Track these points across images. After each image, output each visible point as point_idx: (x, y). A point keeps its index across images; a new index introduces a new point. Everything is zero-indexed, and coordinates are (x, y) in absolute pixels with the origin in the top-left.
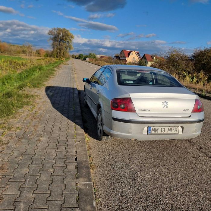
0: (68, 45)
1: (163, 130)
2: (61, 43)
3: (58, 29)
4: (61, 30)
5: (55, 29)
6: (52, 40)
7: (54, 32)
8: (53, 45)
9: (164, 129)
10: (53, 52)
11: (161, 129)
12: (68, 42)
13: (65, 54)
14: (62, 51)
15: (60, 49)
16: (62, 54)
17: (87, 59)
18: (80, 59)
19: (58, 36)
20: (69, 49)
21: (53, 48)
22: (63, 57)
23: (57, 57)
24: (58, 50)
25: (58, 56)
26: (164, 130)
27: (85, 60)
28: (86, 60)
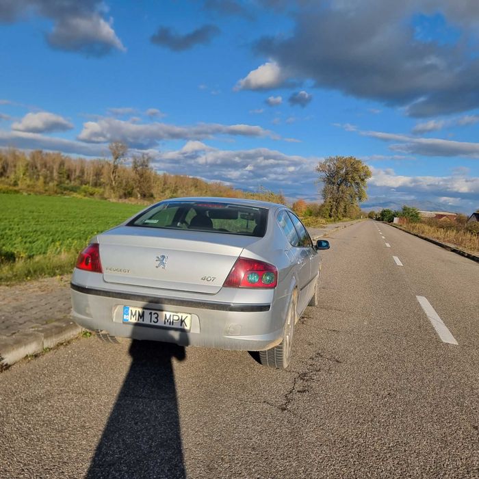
0: (357, 190)
1: (154, 316)
2: (343, 187)
3: (337, 160)
4: (344, 162)
5: (331, 160)
6: (324, 181)
7: (329, 166)
8: (325, 191)
9: (156, 315)
10: (323, 206)
11: (151, 313)
12: (357, 183)
13: (348, 210)
14: (342, 204)
15: (338, 201)
16: (341, 210)
17: (396, 220)
18: (382, 220)
19: (337, 172)
20: (357, 199)
21: (325, 197)
22: (344, 216)
23: (330, 216)
24: (333, 201)
25: (332, 214)
26: (157, 318)
27: (390, 222)
28: (393, 221)
